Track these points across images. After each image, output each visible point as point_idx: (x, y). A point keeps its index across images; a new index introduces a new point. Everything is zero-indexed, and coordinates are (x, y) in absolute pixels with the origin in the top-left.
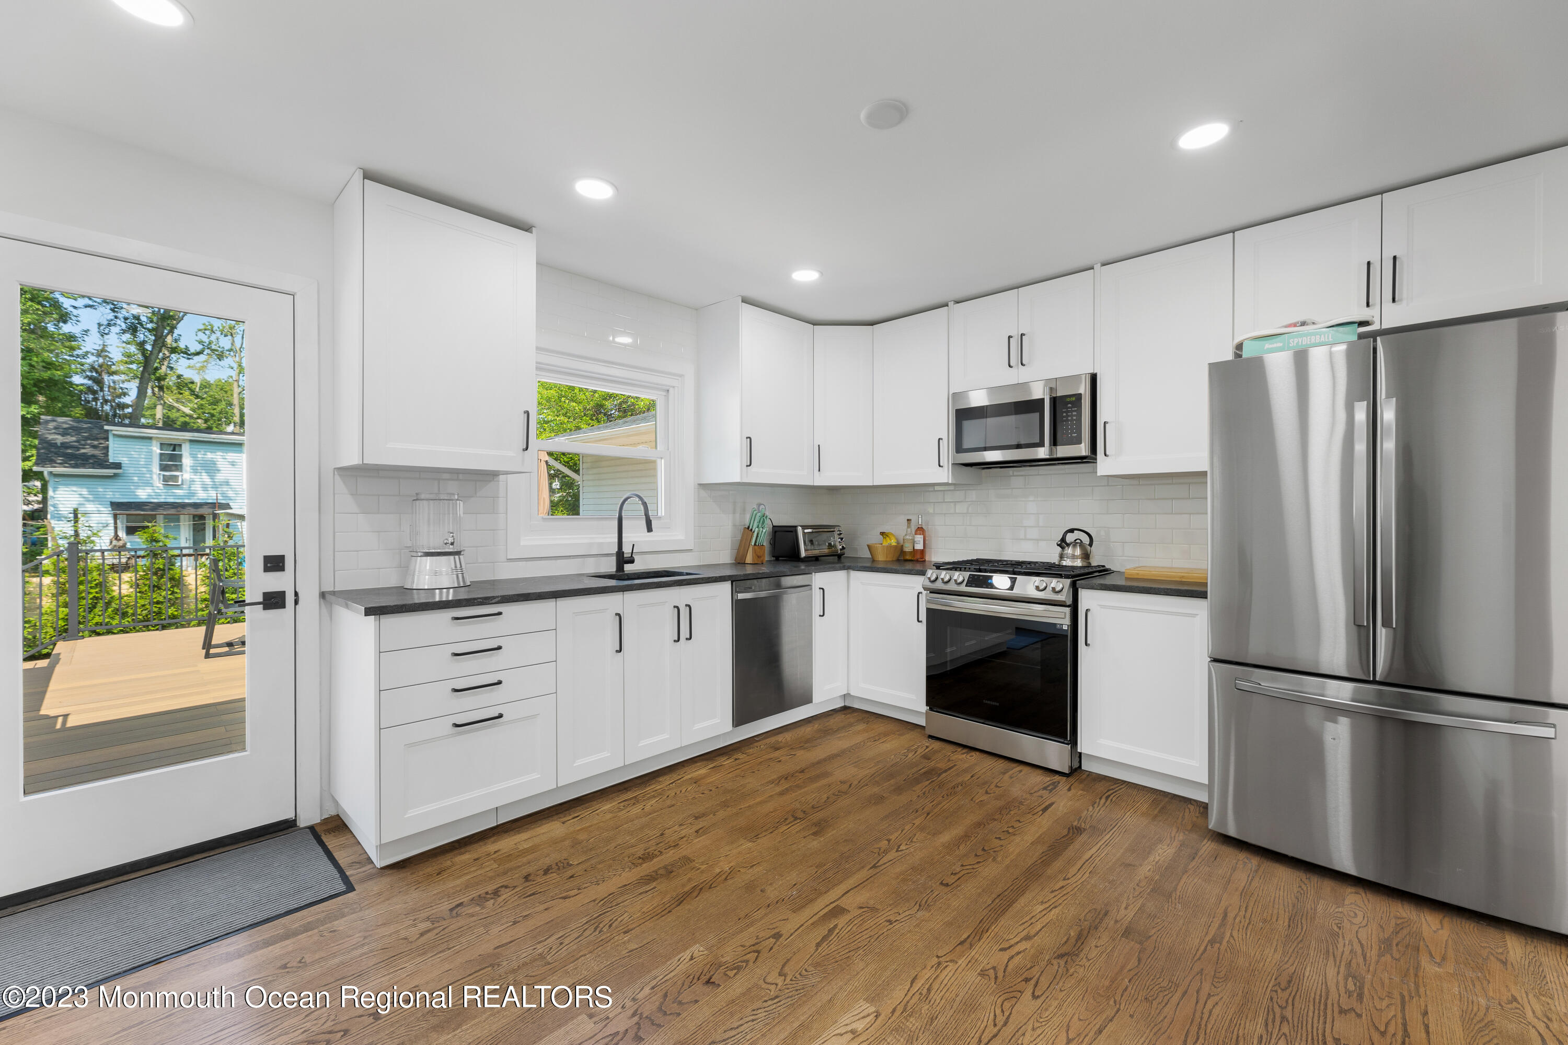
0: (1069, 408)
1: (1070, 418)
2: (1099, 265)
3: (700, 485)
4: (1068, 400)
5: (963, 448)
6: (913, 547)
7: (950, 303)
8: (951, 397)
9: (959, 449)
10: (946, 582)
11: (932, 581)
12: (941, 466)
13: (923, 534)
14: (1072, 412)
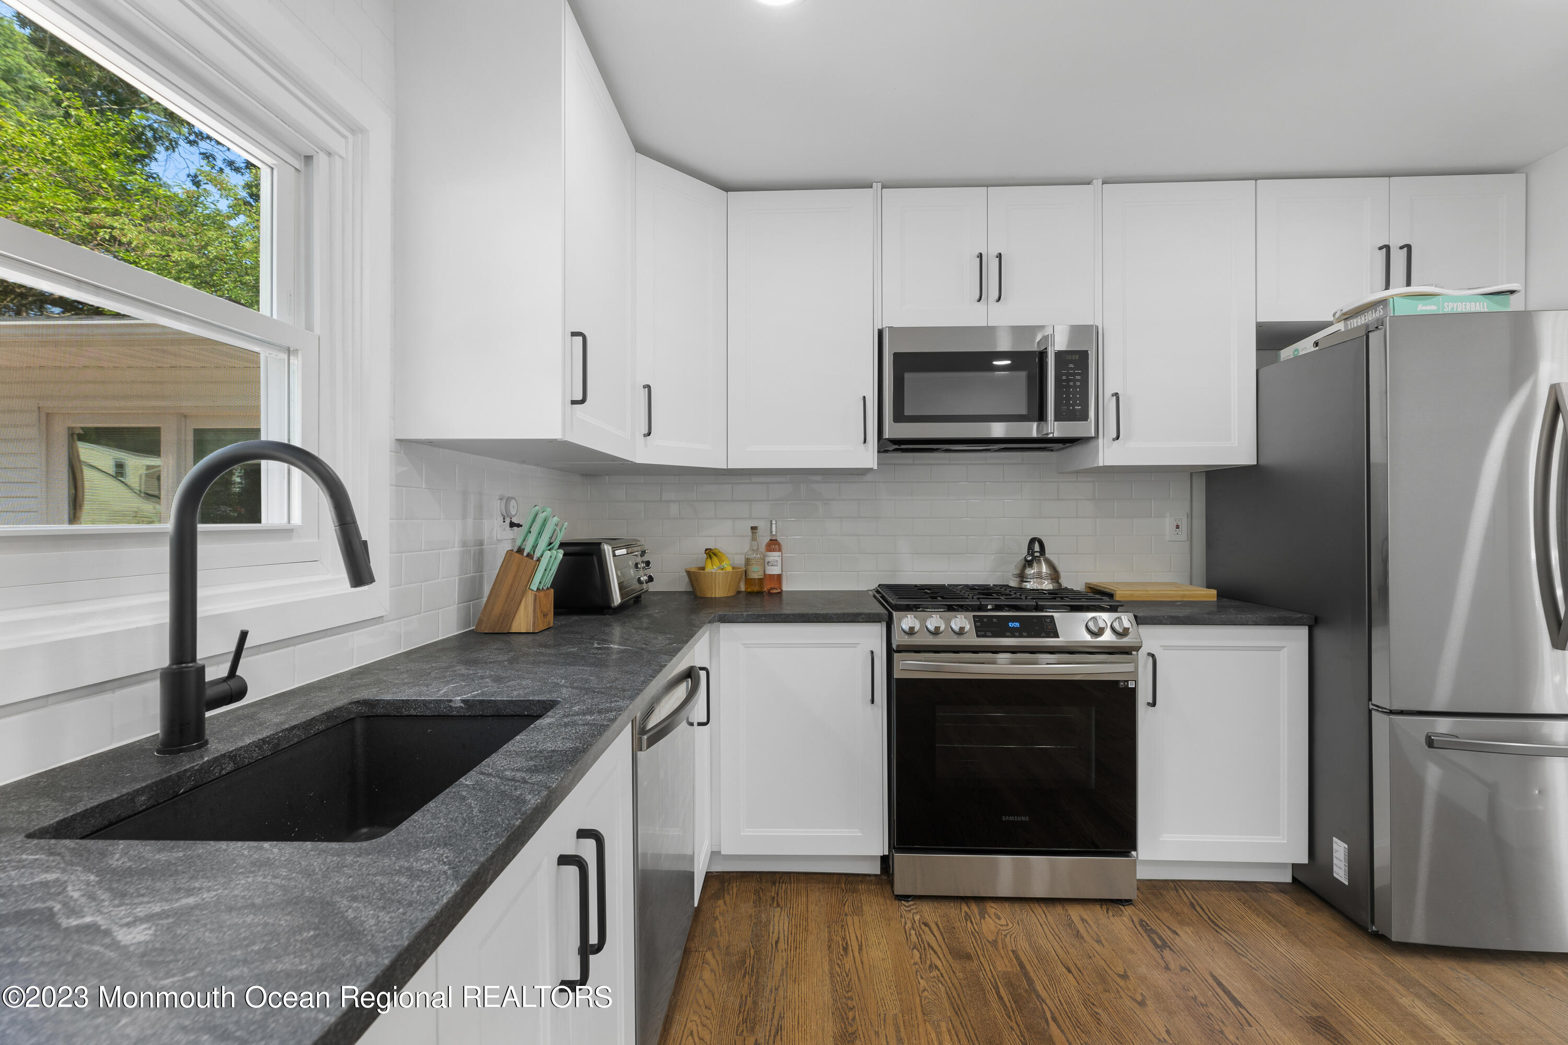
0: (1071, 369)
1: (1071, 384)
2: (1100, 181)
3: (400, 441)
4: (1069, 357)
5: (905, 414)
6: (764, 572)
7: (874, 184)
8: (880, 333)
9: (899, 416)
10: (936, 632)
11: (911, 632)
12: (865, 441)
13: (780, 550)
14: (1074, 374)
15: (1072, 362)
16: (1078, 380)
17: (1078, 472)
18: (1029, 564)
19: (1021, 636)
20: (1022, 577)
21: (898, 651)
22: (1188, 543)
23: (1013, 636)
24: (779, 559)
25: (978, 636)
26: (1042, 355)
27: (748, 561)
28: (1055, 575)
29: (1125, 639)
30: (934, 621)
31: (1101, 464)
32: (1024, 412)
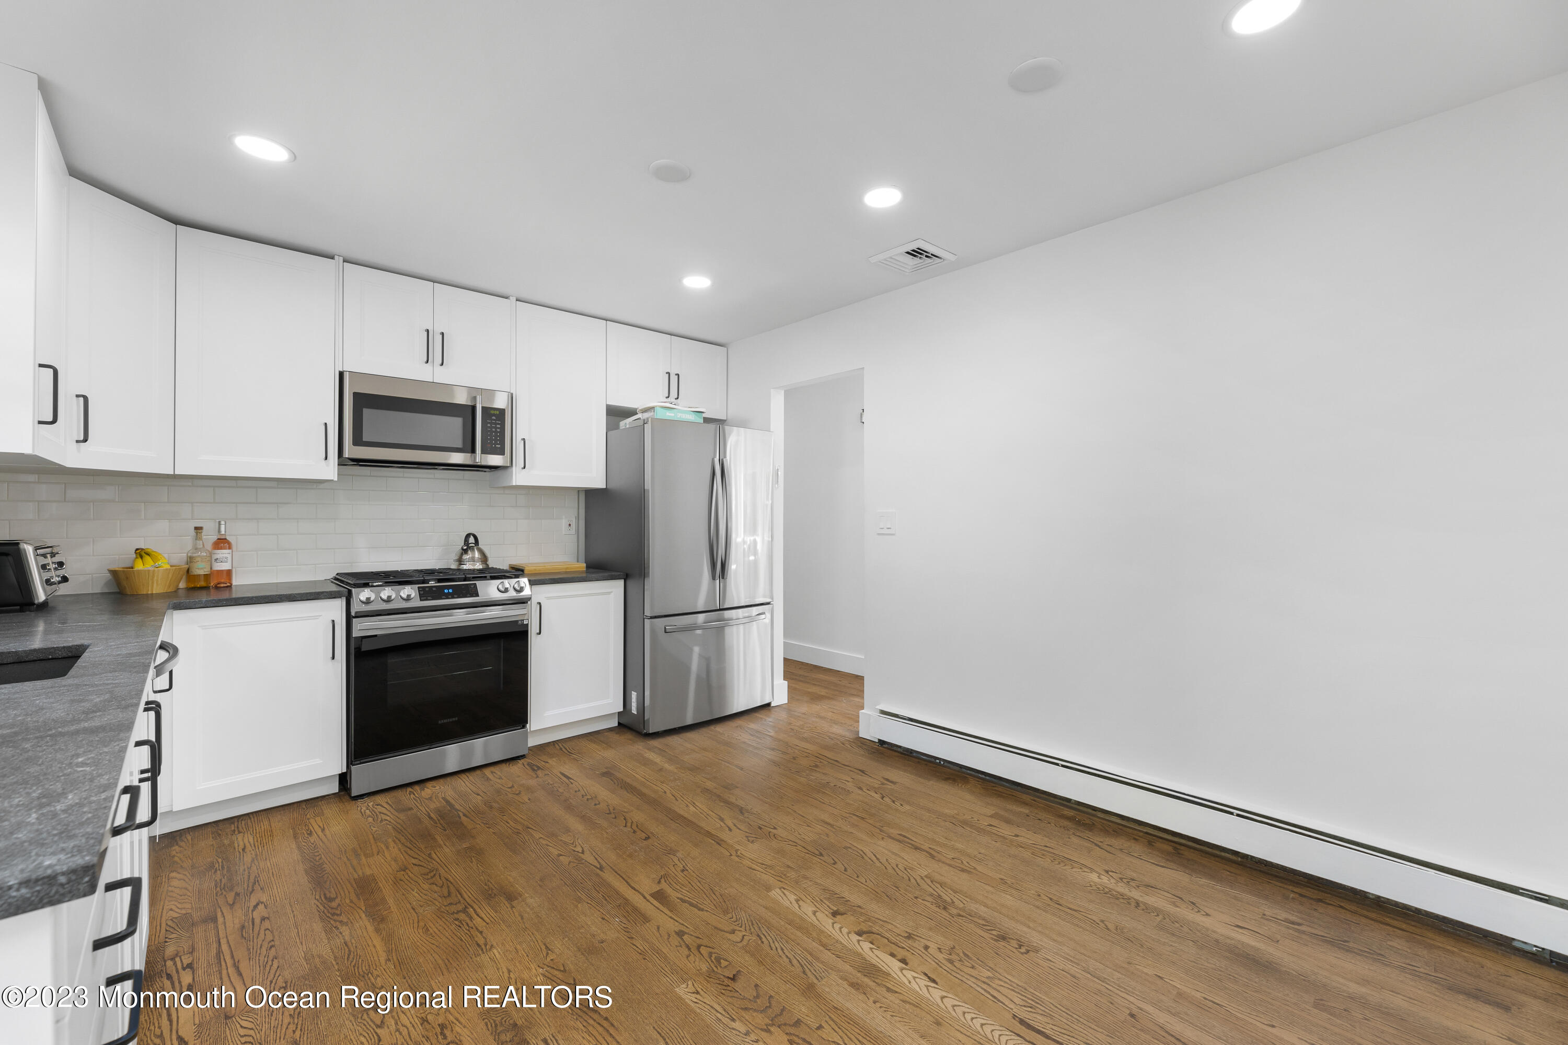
0: (493, 420)
1: (493, 430)
2: (515, 299)
4: (492, 412)
5: (364, 440)
6: (211, 568)
7: (336, 257)
8: (341, 375)
9: (358, 441)
10: (389, 600)
11: (368, 602)
12: (326, 458)
13: (230, 548)
14: (496, 424)
15: (494, 415)
16: (499, 428)
17: (504, 487)
18: (465, 552)
19: (453, 598)
20: (460, 561)
21: (356, 617)
22: (576, 535)
23: (448, 598)
24: (229, 556)
25: (421, 600)
26: (474, 408)
27: (190, 560)
28: (484, 559)
29: (522, 594)
30: (386, 592)
31: (514, 484)
32: (460, 445)
